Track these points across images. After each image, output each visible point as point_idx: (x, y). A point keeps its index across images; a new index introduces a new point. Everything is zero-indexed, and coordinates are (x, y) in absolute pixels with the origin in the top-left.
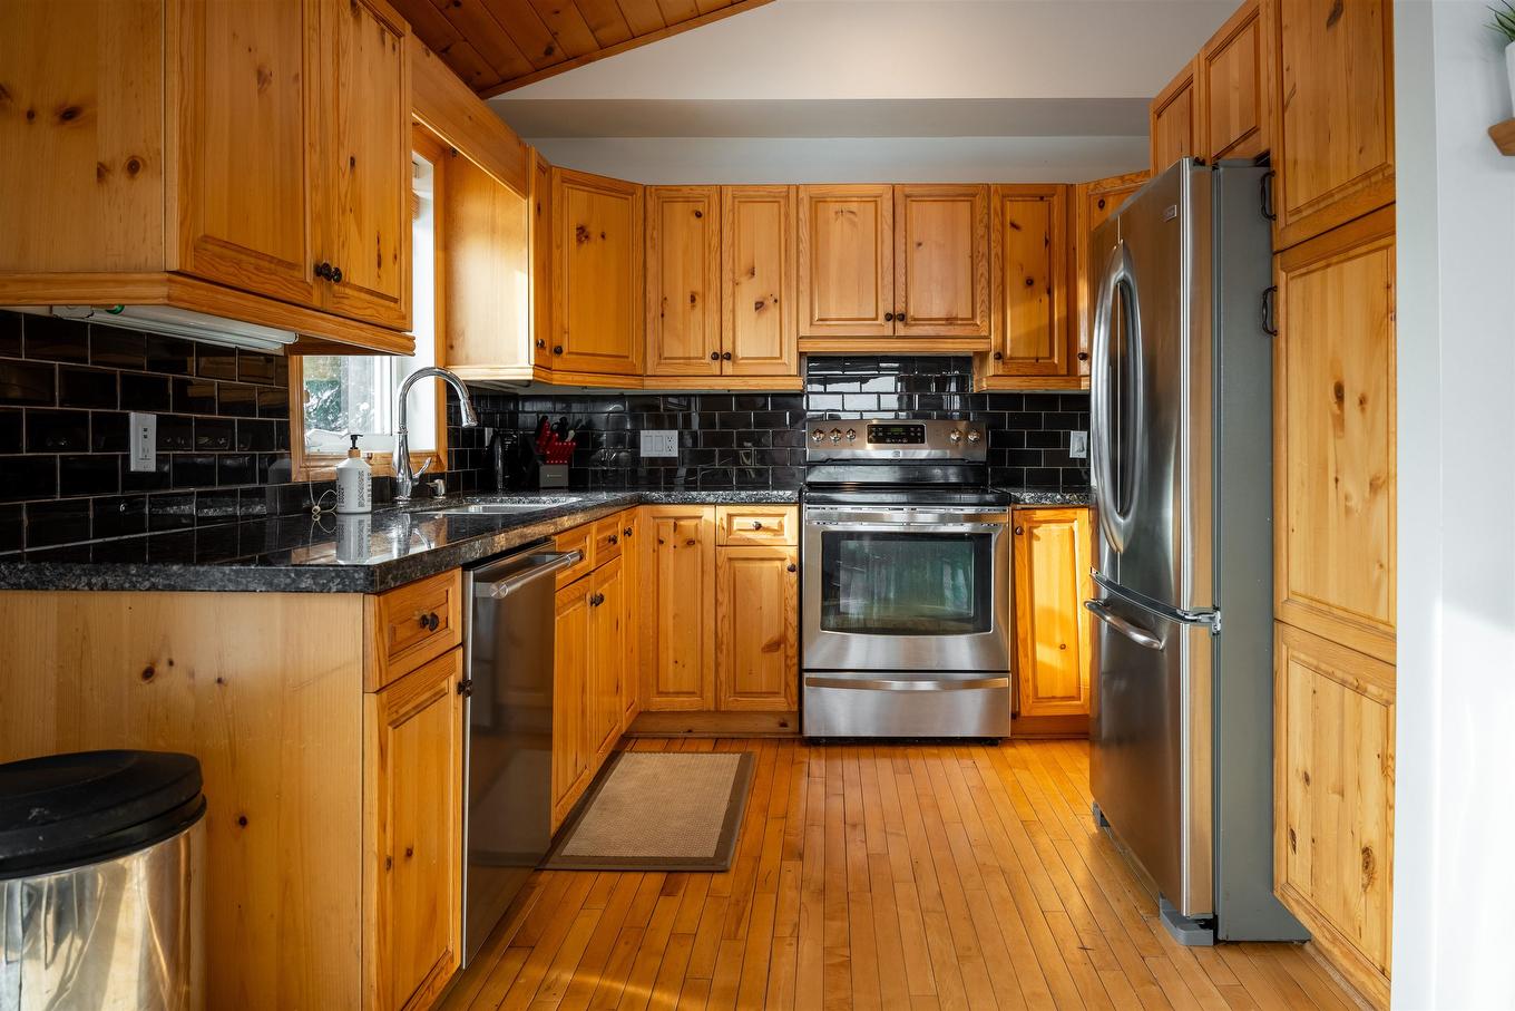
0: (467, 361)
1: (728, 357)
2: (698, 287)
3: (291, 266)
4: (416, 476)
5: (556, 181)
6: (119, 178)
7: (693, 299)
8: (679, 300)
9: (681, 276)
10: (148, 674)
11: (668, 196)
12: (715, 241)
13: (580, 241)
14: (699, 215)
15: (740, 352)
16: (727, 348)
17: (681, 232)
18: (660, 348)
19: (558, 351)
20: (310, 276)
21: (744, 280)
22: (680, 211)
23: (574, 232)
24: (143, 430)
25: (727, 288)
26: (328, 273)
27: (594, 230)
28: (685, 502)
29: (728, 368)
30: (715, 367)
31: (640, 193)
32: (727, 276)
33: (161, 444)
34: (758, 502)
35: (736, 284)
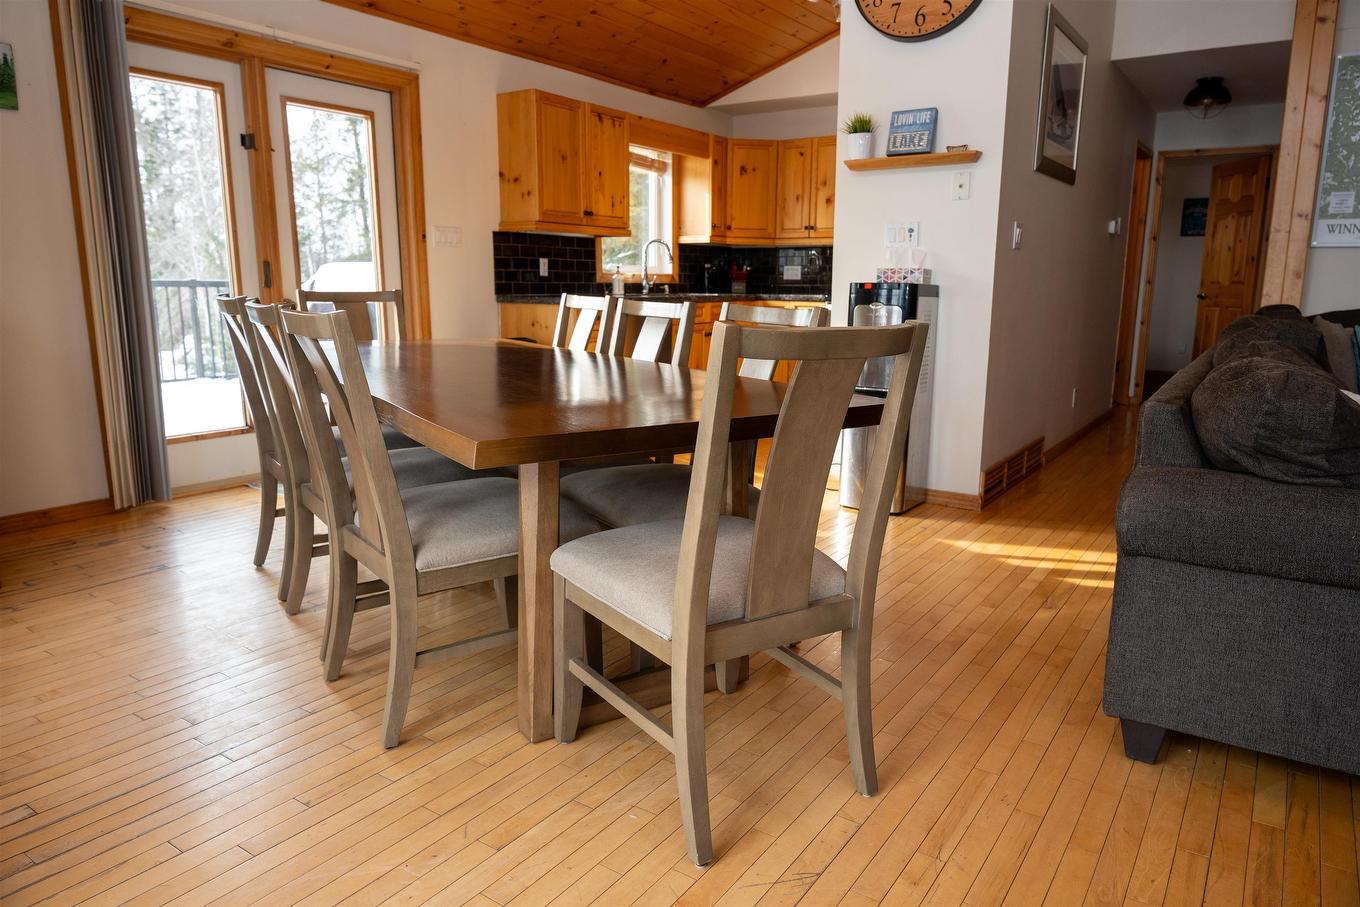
0: (686, 235)
1: (812, 228)
2: (800, 193)
3: (575, 213)
4: (651, 283)
5: (730, 146)
6: (526, 196)
7: (798, 199)
8: (791, 199)
9: (792, 188)
10: (533, 325)
11: (786, 145)
12: (808, 168)
13: (741, 174)
14: (802, 154)
15: (819, 225)
16: (812, 224)
17: (793, 164)
18: (782, 224)
19: (729, 228)
20: (582, 215)
21: (821, 187)
22: (793, 154)
23: (739, 170)
24: (544, 264)
25: (813, 190)
26: (588, 213)
27: (749, 168)
28: (777, 299)
29: (812, 233)
30: (805, 233)
31: (775, 144)
32: (813, 186)
33: (549, 268)
34: (808, 300)
35: (817, 189)
